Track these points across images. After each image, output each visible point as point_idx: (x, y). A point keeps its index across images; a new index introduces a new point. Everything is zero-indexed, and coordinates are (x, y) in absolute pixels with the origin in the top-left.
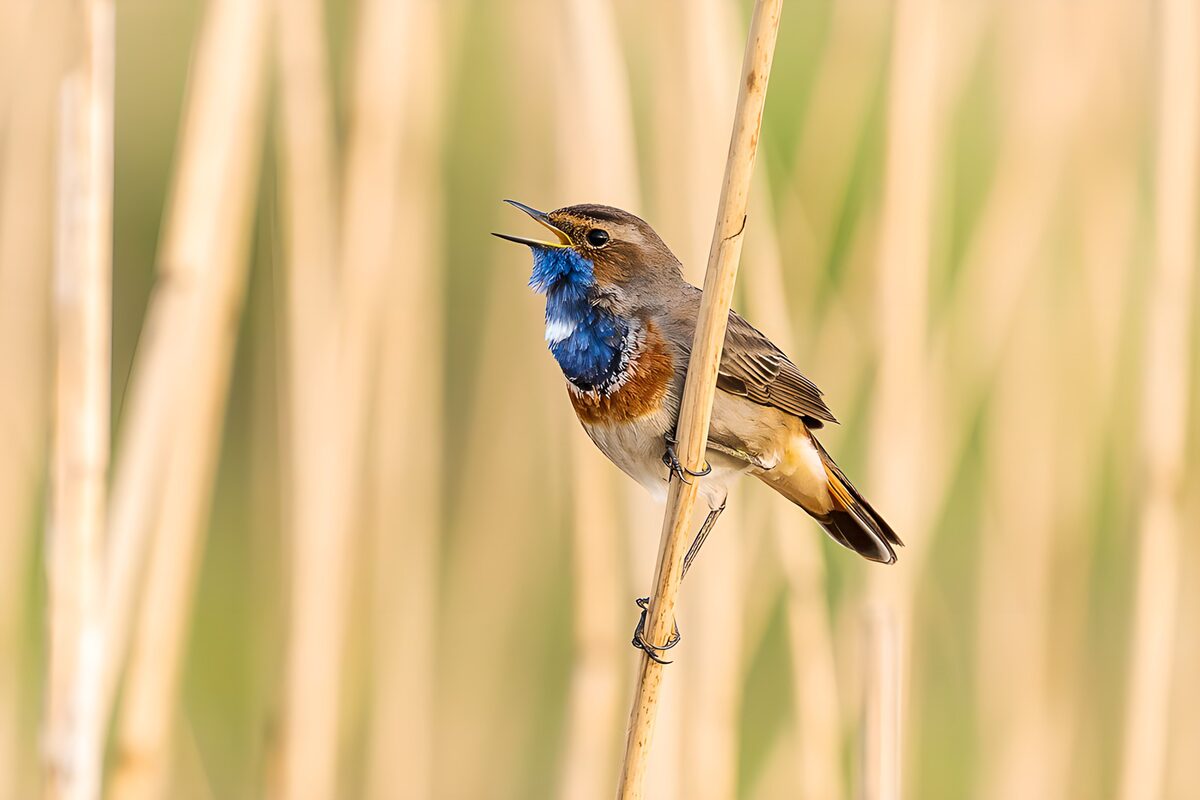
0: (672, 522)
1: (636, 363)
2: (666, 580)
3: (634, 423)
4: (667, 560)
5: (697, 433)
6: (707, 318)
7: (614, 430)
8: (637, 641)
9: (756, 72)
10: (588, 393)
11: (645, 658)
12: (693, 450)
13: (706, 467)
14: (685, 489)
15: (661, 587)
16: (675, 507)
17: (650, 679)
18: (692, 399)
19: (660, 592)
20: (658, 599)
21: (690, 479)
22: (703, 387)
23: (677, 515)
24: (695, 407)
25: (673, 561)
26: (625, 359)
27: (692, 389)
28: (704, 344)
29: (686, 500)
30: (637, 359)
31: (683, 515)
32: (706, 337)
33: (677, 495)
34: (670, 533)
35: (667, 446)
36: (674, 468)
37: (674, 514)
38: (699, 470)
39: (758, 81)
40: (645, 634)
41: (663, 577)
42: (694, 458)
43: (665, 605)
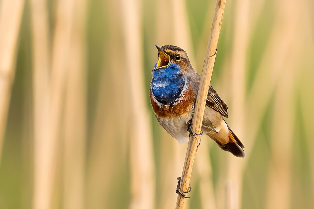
0: (190, 150)
1: (184, 95)
2: (188, 170)
3: (180, 117)
4: (188, 163)
5: (199, 121)
6: (203, 83)
7: (172, 119)
8: (177, 191)
9: (221, 1)
10: (165, 105)
11: (180, 196)
12: (197, 127)
13: (201, 132)
14: (195, 140)
15: (186, 172)
16: (191, 146)
17: (181, 203)
18: (197, 110)
19: (185, 174)
20: (184, 176)
21: (196, 136)
22: (201, 106)
23: (192, 148)
24: (199, 112)
25: (190, 163)
26: (182, 93)
27: (198, 106)
28: (202, 92)
29: (195, 143)
30: (185, 94)
31: (194, 148)
32: (203, 89)
33: (191, 142)
34: (189, 154)
35: (189, 126)
36: (191, 133)
37: (190, 148)
38: (199, 133)
39: (222, 4)
40: (180, 188)
41: (187, 169)
42: (198, 129)
43: (187, 178)
